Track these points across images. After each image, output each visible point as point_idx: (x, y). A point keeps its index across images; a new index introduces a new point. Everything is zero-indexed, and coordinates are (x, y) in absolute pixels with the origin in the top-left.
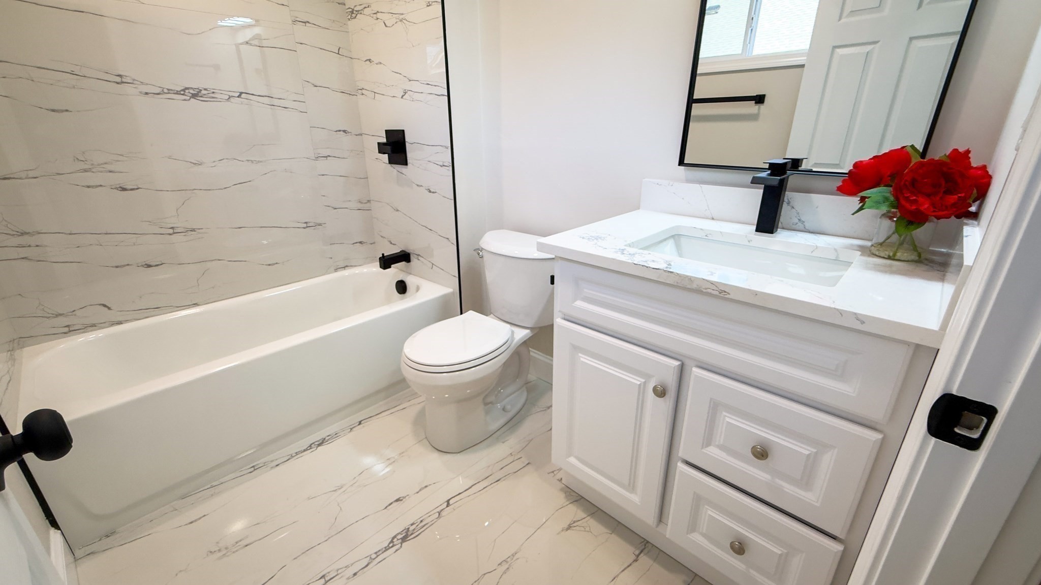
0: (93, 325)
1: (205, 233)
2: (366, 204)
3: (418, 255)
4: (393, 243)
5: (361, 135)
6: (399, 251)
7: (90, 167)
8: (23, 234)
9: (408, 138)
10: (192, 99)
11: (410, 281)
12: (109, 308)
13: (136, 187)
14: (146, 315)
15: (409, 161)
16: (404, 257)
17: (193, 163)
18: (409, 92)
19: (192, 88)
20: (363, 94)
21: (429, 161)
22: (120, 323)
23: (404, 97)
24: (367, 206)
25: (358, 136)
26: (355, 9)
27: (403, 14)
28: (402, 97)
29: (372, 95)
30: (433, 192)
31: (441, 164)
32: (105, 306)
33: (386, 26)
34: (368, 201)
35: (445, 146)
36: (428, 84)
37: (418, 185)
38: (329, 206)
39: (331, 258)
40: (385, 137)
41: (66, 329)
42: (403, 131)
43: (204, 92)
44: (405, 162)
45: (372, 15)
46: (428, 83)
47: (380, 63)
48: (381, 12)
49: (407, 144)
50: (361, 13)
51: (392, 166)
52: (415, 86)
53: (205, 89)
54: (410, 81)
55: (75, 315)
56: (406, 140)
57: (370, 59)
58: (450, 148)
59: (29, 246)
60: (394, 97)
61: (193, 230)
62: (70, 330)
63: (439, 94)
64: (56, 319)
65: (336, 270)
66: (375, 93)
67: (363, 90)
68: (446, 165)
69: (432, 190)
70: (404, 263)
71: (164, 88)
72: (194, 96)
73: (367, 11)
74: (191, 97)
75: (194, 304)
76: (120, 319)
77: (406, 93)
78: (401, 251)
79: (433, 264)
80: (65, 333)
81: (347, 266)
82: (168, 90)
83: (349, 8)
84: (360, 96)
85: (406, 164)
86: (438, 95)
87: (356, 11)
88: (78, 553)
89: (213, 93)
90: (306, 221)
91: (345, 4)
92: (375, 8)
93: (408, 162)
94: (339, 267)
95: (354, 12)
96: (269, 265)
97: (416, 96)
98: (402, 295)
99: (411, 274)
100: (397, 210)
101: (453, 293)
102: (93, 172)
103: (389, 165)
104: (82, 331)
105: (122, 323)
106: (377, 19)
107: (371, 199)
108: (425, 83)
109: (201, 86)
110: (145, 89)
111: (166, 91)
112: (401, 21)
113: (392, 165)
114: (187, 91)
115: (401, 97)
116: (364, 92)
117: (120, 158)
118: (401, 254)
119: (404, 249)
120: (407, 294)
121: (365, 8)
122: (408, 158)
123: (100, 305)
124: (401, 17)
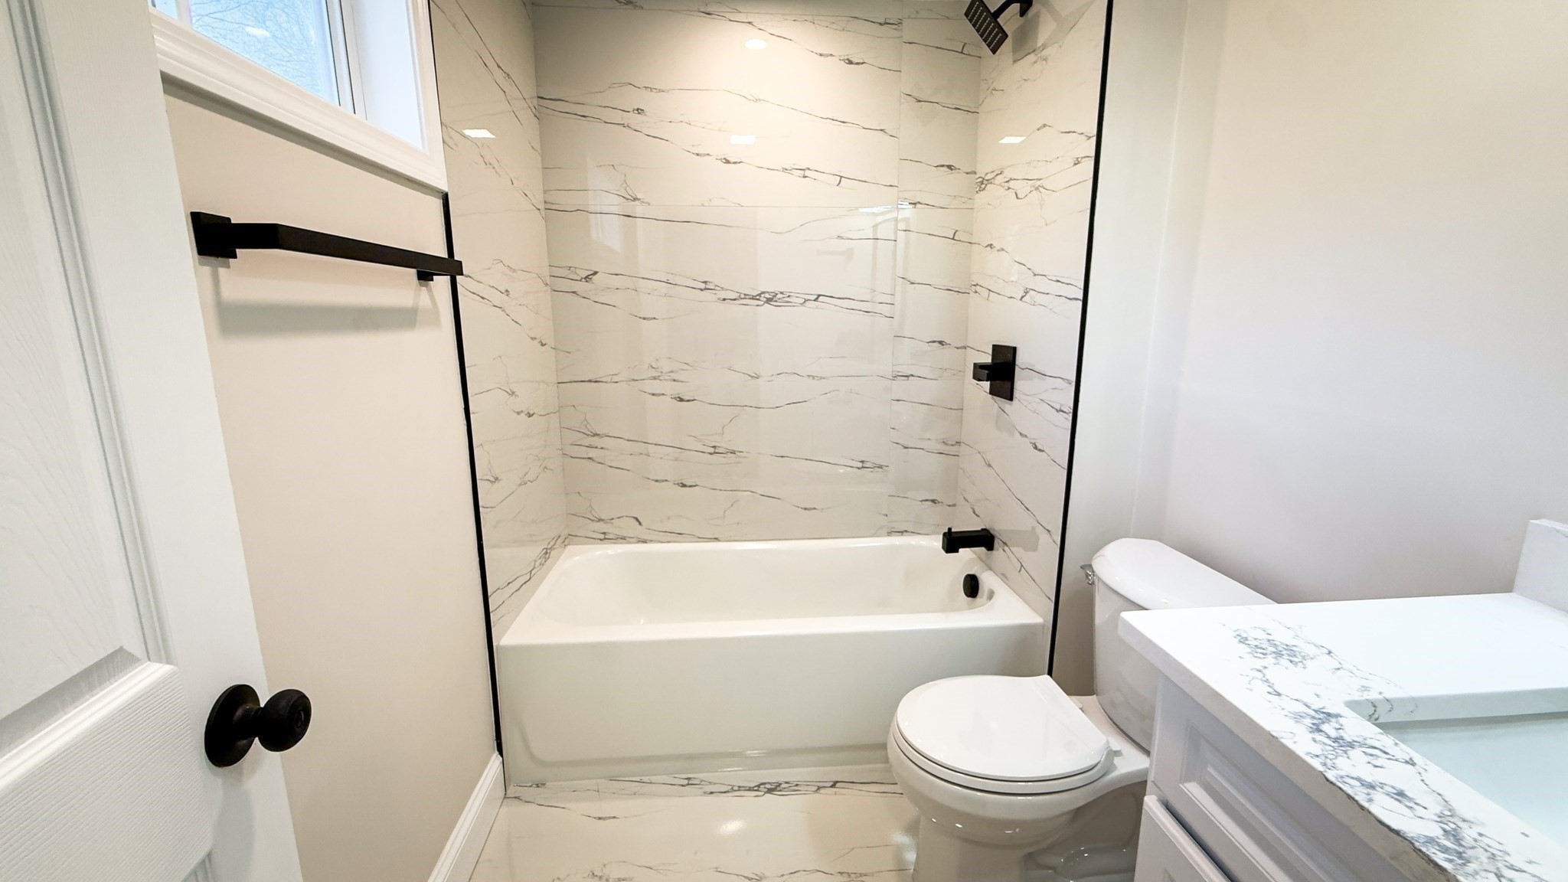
0: (624, 538)
1: (745, 457)
2: (952, 447)
3: (1005, 544)
4: (976, 513)
5: (965, 348)
6: (980, 529)
7: (659, 374)
8: (596, 435)
9: (1021, 360)
10: (766, 304)
11: (987, 580)
12: (640, 524)
13: (692, 399)
14: (669, 539)
15: (1016, 394)
16: (984, 539)
17: (750, 376)
18: (1032, 292)
19: (768, 292)
20: (976, 292)
21: (1042, 400)
22: (645, 542)
23: (1023, 299)
24: (953, 450)
25: (960, 350)
26: (987, 178)
27: (1040, 179)
28: (1021, 300)
29: (985, 293)
30: (1040, 450)
31: (1058, 408)
32: (637, 519)
33: (1017, 198)
34: (957, 442)
35: (1068, 380)
36: (1058, 281)
37: (1021, 434)
38: (898, 443)
39: (887, 515)
40: (991, 353)
41: (602, 536)
42: (1015, 349)
43: (780, 296)
44: (1010, 397)
45: (1003, 184)
46: (1059, 279)
47: (1003, 250)
48: (1015, 179)
49: (1017, 368)
50: (991, 183)
51: (993, 399)
52: (1041, 284)
53: (782, 293)
54: (1035, 275)
55: (612, 523)
56: (1017, 363)
57: (992, 244)
58: (1074, 384)
59: (596, 448)
60: (1011, 297)
61: (733, 452)
62: (605, 538)
63: (1071, 297)
64: (598, 523)
65: (889, 534)
66: (990, 290)
67: (978, 287)
68: (1065, 410)
69: (1039, 447)
70: (983, 549)
71: (741, 293)
72: (769, 301)
73: (1000, 179)
74: (765, 302)
75: (715, 539)
76: (647, 537)
77: (1026, 293)
78: (983, 530)
79: (1022, 565)
80: (601, 540)
81: (906, 531)
82: (745, 295)
83: (980, 177)
84: (972, 294)
85: (1011, 398)
86: (1069, 299)
87: (987, 180)
88: (511, 791)
89: (789, 296)
90: (864, 459)
91: (975, 173)
92: (1008, 174)
93: (1014, 397)
94: (894, 530)
95: (985, 182)
96: (805, 509)
97: (1040, 298)
98: (970, 599)
99: (991, 570)
100: (990, 466)
101: (1043, 626)
102: (660, 380)
103: (991, 396)
104: (614, 541)
105: (646, 542)
106: (1009, 188)
107: (962, 441)
108: (1055, 279)
109: (777, 289)
110: (723, 295)
111: (743, 296)
112: (1037, 189)
113: (995, 397)
114: (763, 295)
115: (1019, 298)
116: (978, 288)
117: (686, 367)
118: (981, 534)
119: (988, 528)
120: (978, 600)
121: (997, 175)
122: (1015, 391)
123: (634, 518)
124: (1039, 183)
